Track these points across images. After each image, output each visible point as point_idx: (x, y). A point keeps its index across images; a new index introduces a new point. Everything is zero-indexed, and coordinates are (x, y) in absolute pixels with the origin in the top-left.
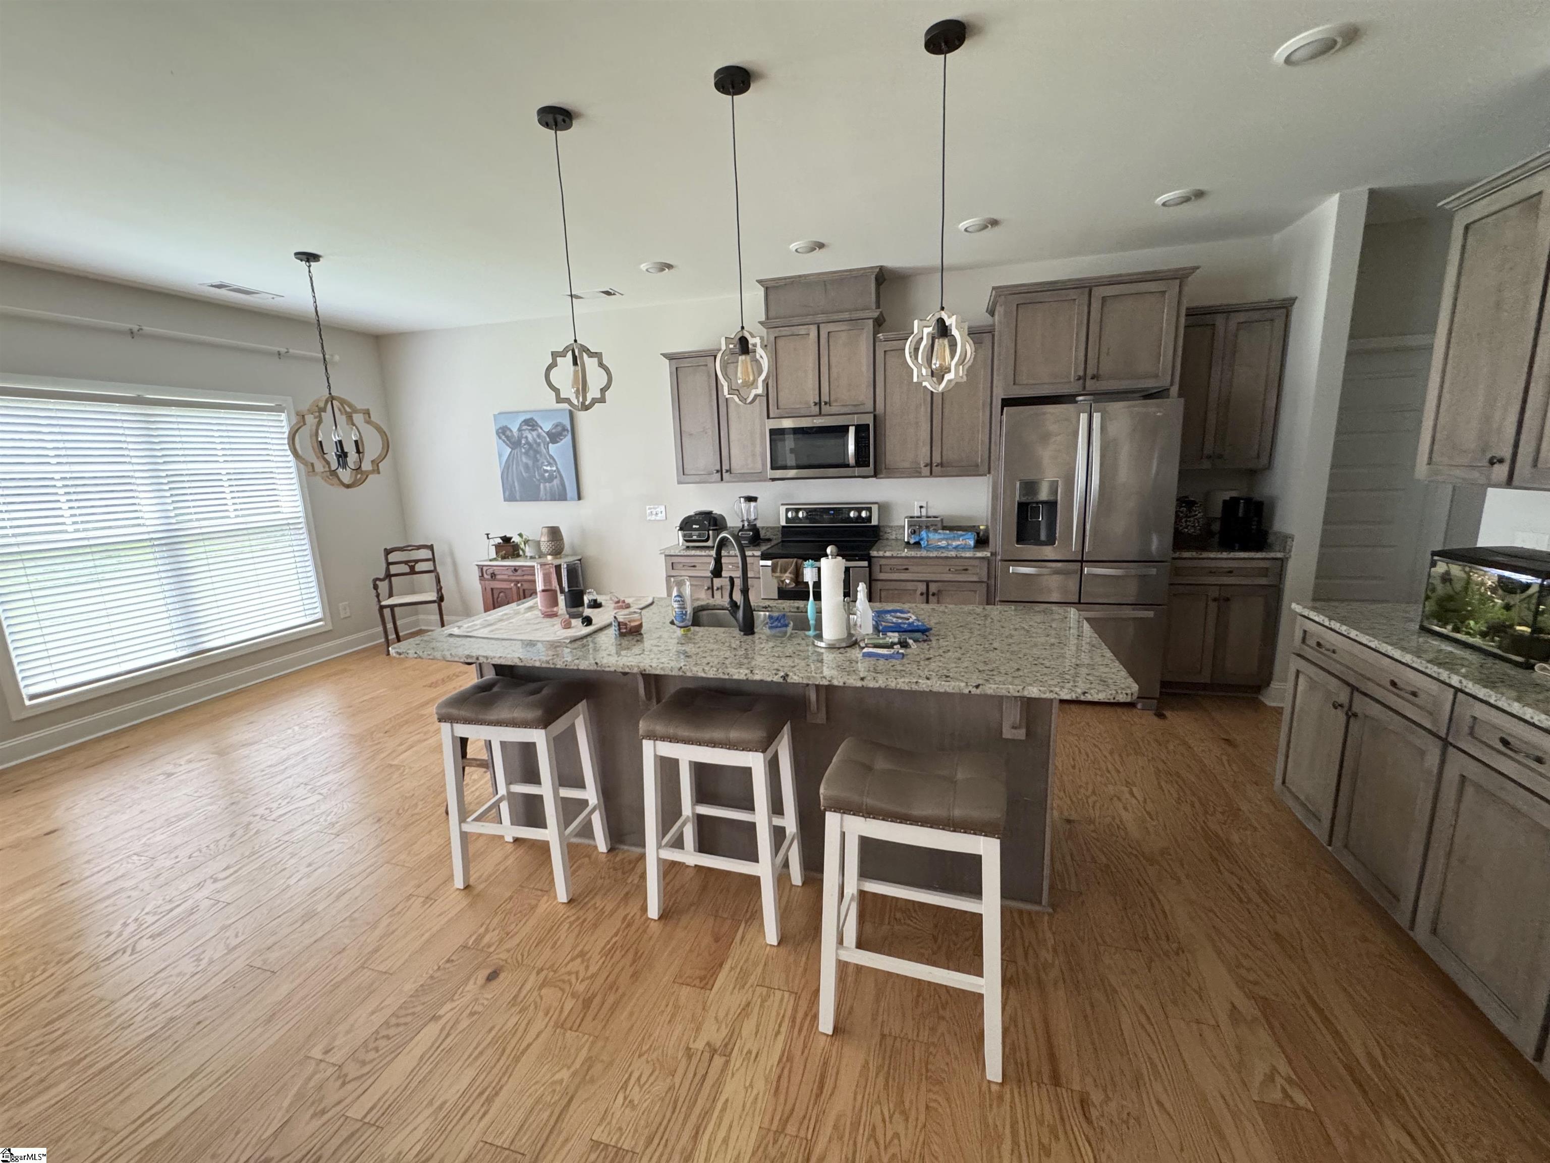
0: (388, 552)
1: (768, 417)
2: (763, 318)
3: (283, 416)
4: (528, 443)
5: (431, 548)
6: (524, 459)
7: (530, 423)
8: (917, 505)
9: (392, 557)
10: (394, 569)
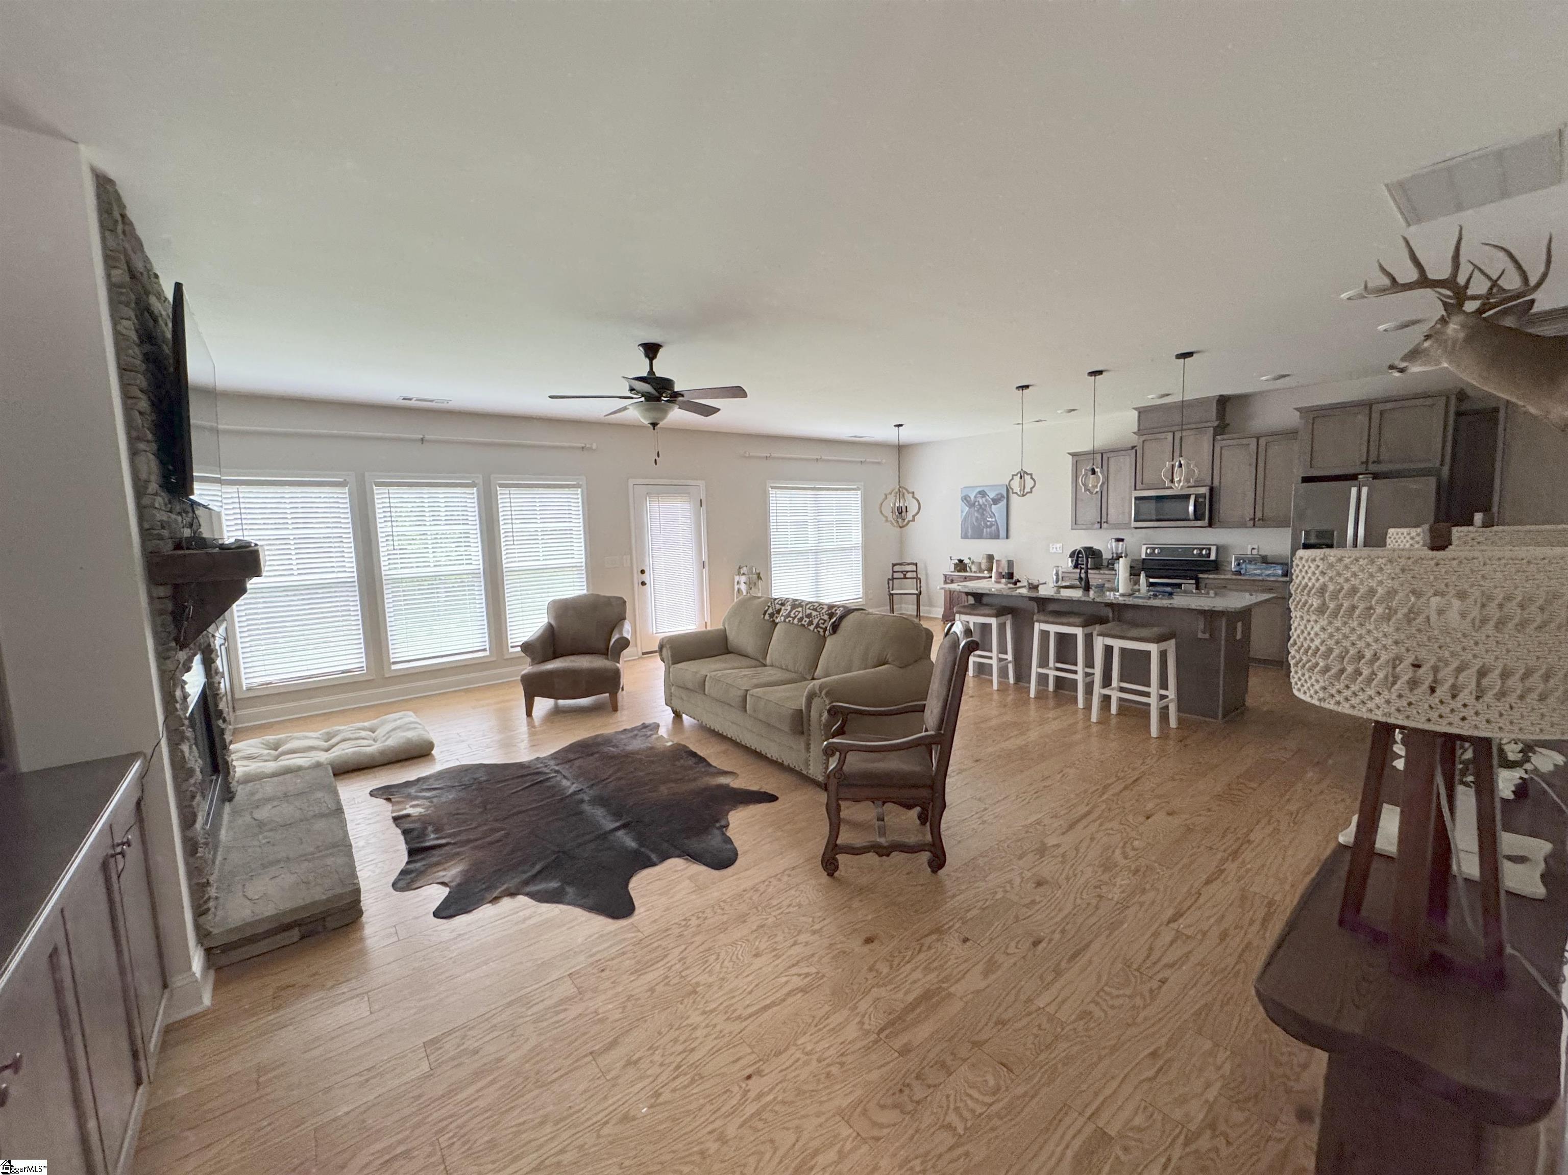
0: (894, 565)
1: (1135, 489)
2: (1136, 430)
3: (859, 492)
4: (979, 504)
5: (916, 565)
6: (976, 514)
7: (983, 494)
8: (1250, 547)
9: (897, 568)
10: (896, 575)
